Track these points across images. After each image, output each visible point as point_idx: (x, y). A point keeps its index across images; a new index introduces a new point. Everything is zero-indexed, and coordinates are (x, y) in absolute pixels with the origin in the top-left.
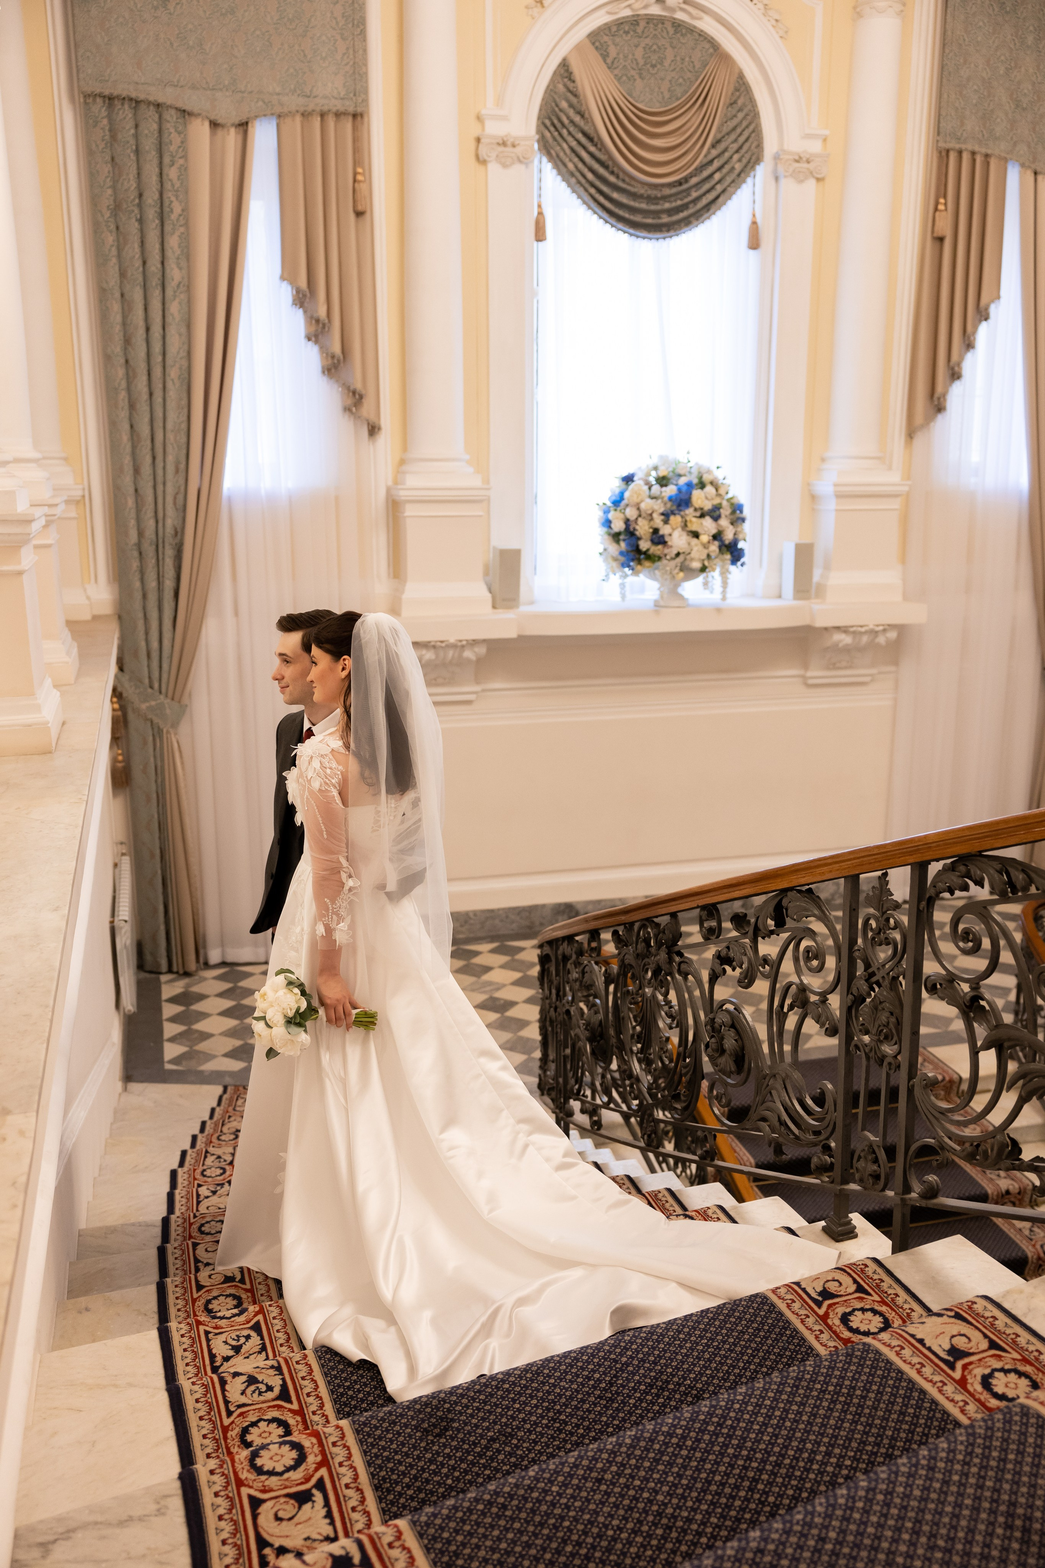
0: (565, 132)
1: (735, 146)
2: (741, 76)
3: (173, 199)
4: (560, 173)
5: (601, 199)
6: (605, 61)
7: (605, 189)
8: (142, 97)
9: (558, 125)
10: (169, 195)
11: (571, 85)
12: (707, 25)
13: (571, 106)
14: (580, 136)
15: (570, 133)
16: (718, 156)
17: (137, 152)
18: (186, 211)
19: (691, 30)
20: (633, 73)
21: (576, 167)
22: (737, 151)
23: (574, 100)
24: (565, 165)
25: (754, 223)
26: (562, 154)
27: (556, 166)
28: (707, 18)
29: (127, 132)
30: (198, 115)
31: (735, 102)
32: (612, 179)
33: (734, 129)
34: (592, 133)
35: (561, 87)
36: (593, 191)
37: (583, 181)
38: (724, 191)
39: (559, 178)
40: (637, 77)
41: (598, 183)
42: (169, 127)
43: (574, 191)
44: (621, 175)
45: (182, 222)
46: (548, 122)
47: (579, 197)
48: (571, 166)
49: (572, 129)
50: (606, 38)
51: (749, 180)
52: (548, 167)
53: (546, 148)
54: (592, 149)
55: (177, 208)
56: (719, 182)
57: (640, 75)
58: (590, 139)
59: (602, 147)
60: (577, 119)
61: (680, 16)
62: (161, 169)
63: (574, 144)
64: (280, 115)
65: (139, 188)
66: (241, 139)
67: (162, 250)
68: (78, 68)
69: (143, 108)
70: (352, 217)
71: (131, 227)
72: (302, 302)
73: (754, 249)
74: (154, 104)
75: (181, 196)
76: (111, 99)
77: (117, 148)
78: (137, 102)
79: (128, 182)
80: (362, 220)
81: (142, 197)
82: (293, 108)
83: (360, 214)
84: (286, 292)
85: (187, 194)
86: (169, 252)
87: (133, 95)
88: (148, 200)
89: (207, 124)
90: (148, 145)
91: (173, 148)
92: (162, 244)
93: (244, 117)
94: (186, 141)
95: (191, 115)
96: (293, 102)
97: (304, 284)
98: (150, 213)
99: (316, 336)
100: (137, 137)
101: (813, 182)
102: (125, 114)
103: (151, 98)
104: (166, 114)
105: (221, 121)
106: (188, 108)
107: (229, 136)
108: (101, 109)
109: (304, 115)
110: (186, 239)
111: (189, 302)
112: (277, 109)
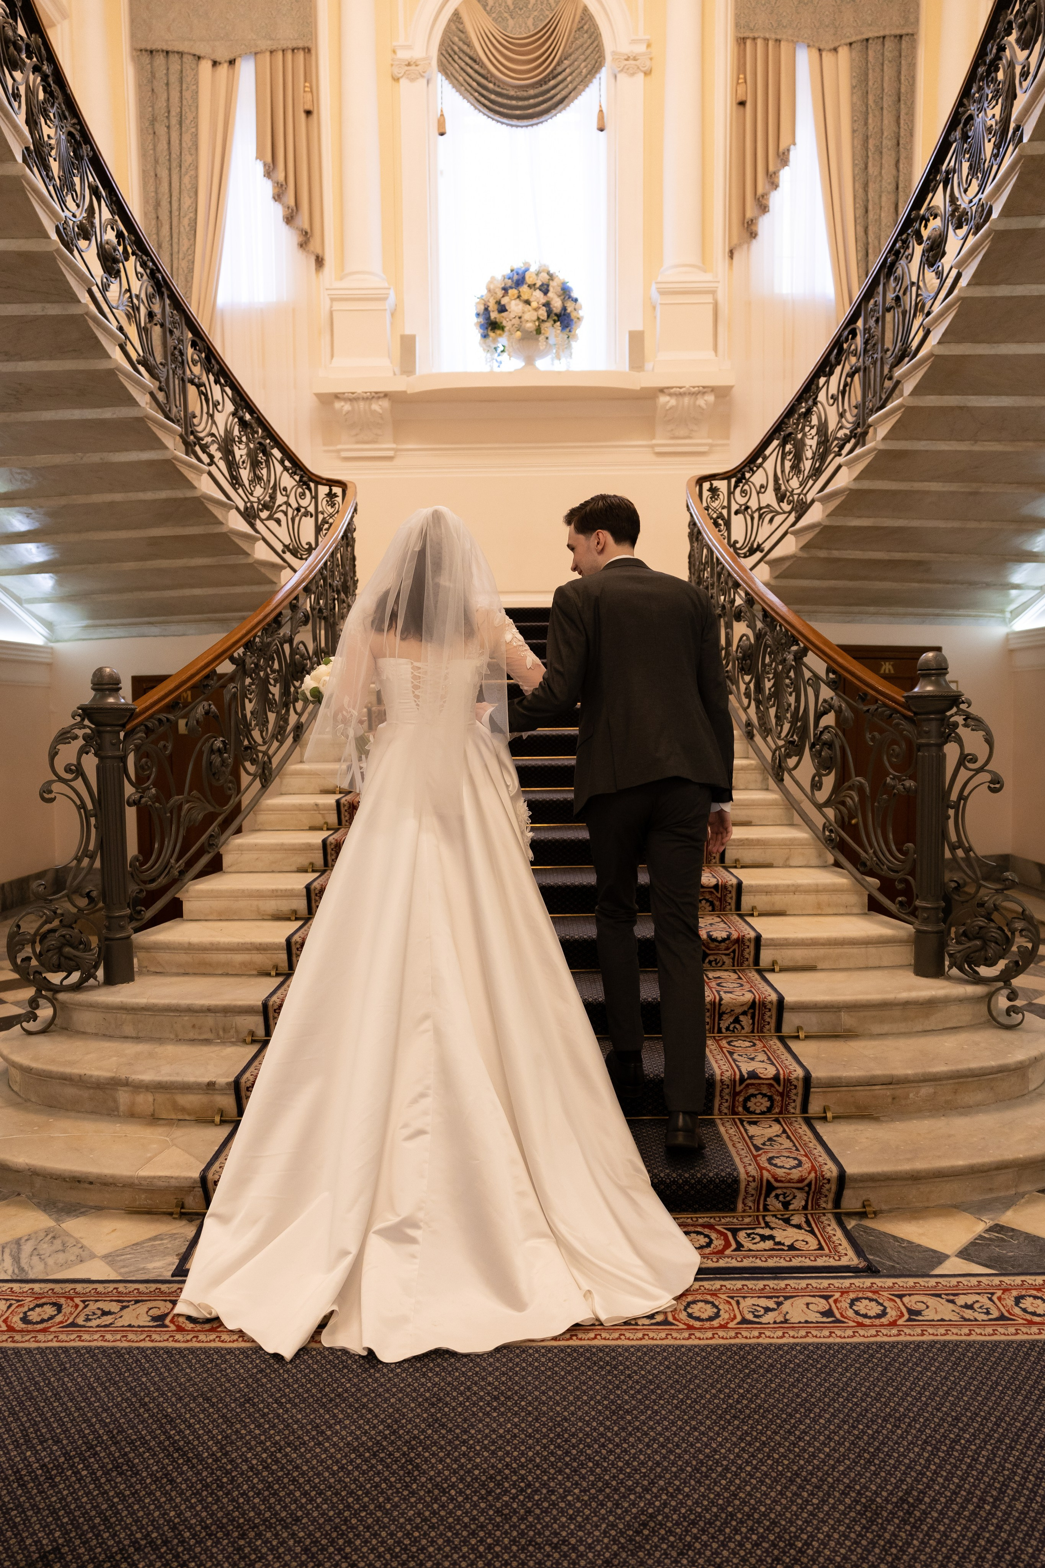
0: (456, 58)
1: (583, 57)
2: (586, 9)
3: (188, 111)
4: (454, 85)
5: (483, 100)
6: (485, 9)
7: (485, 92)
8: (169, 49)
9: (452, 54)
10: (186, 109)
11: (461, 27)
13: (461, 39)
14: (467, 60)
15: (460, 58)
16: (570, 65)
17: (167, 84)
18: (196, 118)
20: (506, 15)
21: (465, 80)
22: (584, 61)
23: (463, 36)
24: (457, 79)
25: (601, 112)
26: (454, 72)
27: (452, 82)
29: (161, 73)
30: (204, 58)
32: (490, 86)
33: (582, 45)
34: (474, 57)
35: (454, 27)
36: (476, 94)
37: (470, 90)
38: (574, 89)
39: (454, 89)
41: (480, 89)
42: (187, 67)
43: (464, 97)
44: (497, 82)
45: (193, 124)
46: (445, 53)
47: (468, 101)
48: (461, 80)
49: (462, 55)
51: (596, 81)
52: (446, 83)
53: (443, 69)
55: (190, 116)
56: (571, 82)
58: (475, 62)
59: (484, 66)
60: (465, 49)
62: (181, 93)
63: (463, 65)
64: (256, 54)
65: (168, 106)
66: (231, 71)
67: (181, 144)
68: (133, 36)
69: (171, 55)
70: (303, 115)
71: (162, 130)
72: (269, 173)
73: (602, 130)
74: (178, 53)
75: (193, 109)
76: (151, 52)
77: (155, 83)
78: (167, 52)
79: (161, 103)
80: (310, 118)
81: (169, 112)
82: (264, 48)
83: (308, 113)
84: (259, 168)
85: (197, 107)
86: (184, 145)
87: (165, 48)
88: (173, 113)
89: (210, 63)
90: (174, 79)
91: (188, 79)
92: (181, 140)
93: (232, 57)
94: (197, 74)
95: (199, 58)
96: (265, 44)
97: (269, 159)
98: (174, 121)
99: (279, 196)
100: (167, 74)
101: (641, 75)
102: (160, 59)
103: (176, 49)
104: (185, 56)
105: (218, 60)
106: (197, 53)
107: (224, 69)
108: (146, 59)
109: (271, 52)
110: (196, 136)
111: (197, 177)
112: (253, 50)
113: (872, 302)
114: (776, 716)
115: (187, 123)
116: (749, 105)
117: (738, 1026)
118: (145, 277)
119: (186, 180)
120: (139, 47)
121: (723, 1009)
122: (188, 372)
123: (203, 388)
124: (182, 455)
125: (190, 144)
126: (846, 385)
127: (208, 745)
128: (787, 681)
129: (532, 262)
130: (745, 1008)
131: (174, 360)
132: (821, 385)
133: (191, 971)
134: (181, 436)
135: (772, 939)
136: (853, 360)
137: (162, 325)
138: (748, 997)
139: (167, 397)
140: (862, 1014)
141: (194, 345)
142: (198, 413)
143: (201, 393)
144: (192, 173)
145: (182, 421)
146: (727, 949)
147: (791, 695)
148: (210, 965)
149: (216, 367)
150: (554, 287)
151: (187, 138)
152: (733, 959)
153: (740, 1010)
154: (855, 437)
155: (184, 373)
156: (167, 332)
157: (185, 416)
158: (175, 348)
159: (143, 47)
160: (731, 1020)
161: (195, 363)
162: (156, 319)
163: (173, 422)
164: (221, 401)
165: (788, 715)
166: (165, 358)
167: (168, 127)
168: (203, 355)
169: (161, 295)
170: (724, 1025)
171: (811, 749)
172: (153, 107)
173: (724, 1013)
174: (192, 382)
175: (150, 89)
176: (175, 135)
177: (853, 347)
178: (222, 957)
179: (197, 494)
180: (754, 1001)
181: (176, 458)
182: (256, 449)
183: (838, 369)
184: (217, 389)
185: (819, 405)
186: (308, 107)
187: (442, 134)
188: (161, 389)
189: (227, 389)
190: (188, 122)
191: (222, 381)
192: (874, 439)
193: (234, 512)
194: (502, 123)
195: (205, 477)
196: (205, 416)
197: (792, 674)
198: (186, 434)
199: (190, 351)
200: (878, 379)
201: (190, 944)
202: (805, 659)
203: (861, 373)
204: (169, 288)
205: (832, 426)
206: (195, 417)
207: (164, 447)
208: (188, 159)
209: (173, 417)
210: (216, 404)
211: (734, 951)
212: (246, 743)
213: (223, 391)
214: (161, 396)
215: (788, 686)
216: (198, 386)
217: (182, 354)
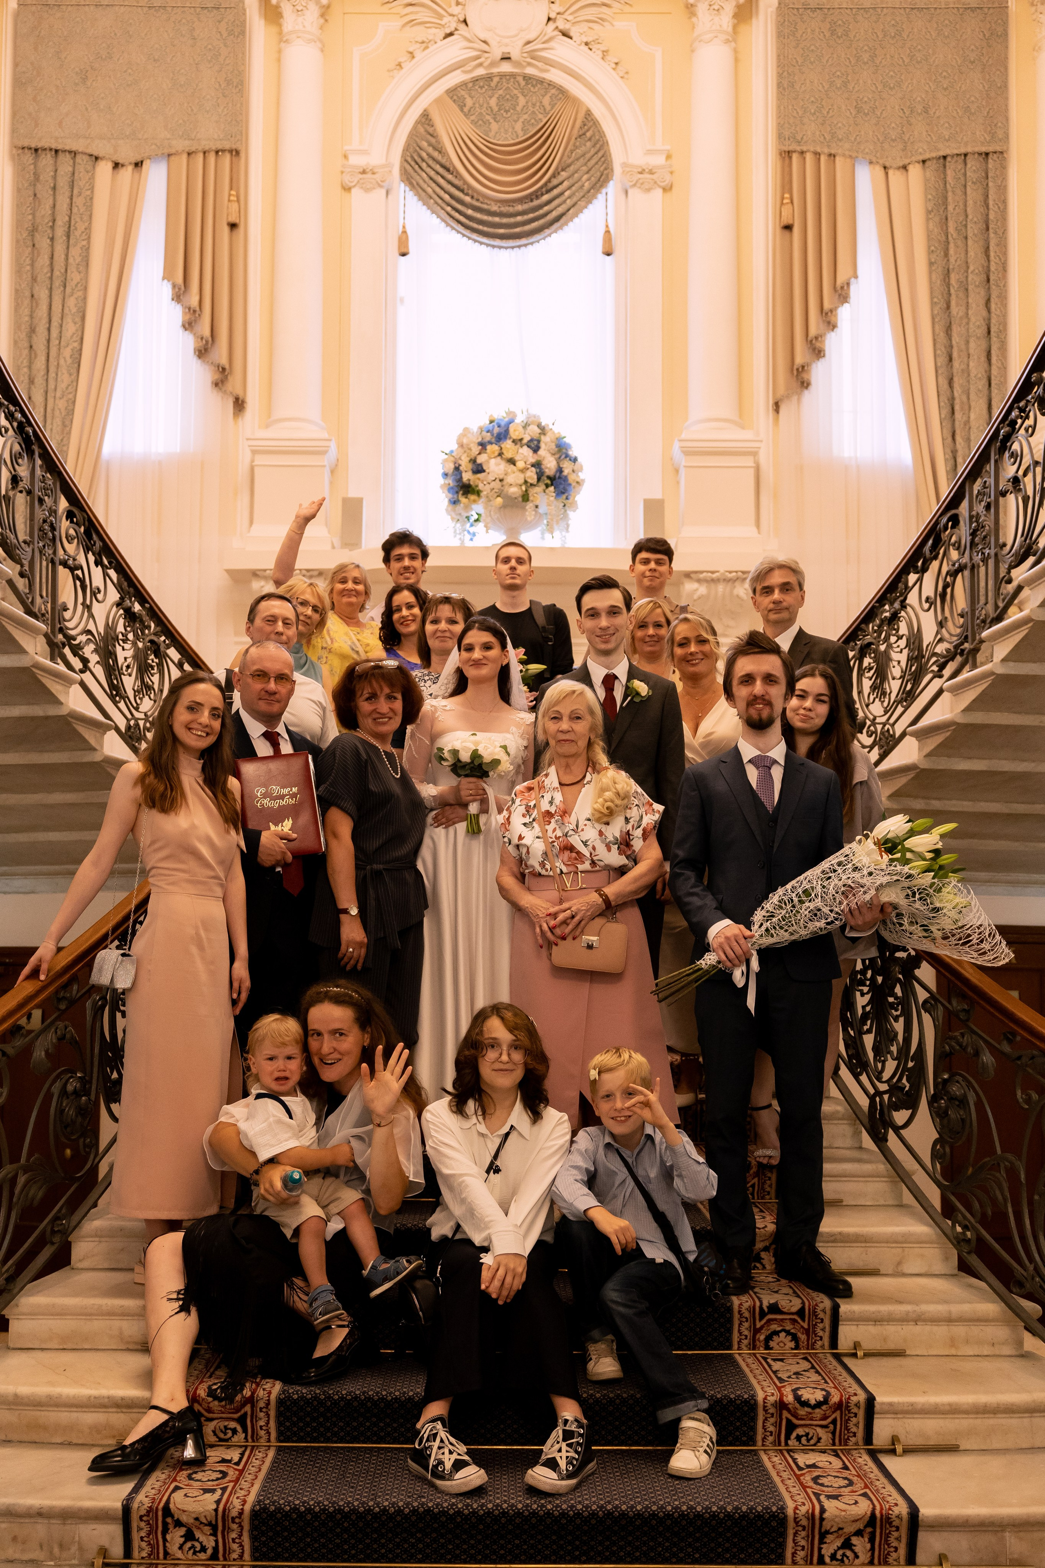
0: (424, 165)
1: (585, 168)
2: (589, 114)
3: (78, 220)
4: (420, 198)
5: (457, 215)
6: (462, 110)
7: (459, 207)
8: (59, 147)
9: (419, 160)
10: (75, 218)
11: (431, 130)
12: (555, 76)
13: (430, 145)
14: (438, 168)
15: (429, 166)
16: (568, 178)
17: (54, 188)
18: (88, 230)
19: (541, 81)
20: (488, 117)
21: (434, 191)
22: (587, 172)
23: (433, 140)
24: (424, 191)
25: (608, 232)
26: (421, 182)
27: (417, 194)
28: (552, 69)
29: (47, 176)
30: (102, 159)
31: (584, 134)
32: (467, 199)
33: (583, 155)
34: (448, 164)
35: (422, 131)
36: (449, 209)
37: (440, 201)
38: (573, 206)
39: (420, 203)
40: (492, 121)
41: (454, 203)
42: (80, 168)
43: (433, 212)
44: (475, 195)
45: (84, 237)
46: (409, 159)
47: (438, 216)
48: (429, 190)
49: (431, 162)
50: (463, 93)
51: (601, 197)
52: (410, 195)
53: (407, 178)
54: (450, 177)
55: (81, 227)
56: (569, 197)
57: (495, 119)
58: (448, 170)
59: (458, 175)
60: (436, 154)
61: (530, 71)
62: (71, 199)
63: (432, 173)
64: (169, 155)
65: (53, 214)
66: (136, 175)
67: (67, 259)
68: (14, 131)
69: (61, 155)
70: (226, 229)
71: (43, 243)
72: (178, 296)
73: (608, 254)
74: (70, 152)
75: (85, 218)
76: (36, 150)
77: (39, 186)
78: (57, 151)
79: (45, 210)
80: (235, 232)
81: (54, 221)
82: (180, 149)
83: (233, 226)
84: (167, 290)
85: (91, 216)
86: (71, 260)
87: (54, 146)
88: (59, 223)
89: (110, 165)
90: (63, 183)
91: (80, 183)
92: (67, 255)
93: (139, 159)
94: (92, 178)
95: (97, 158)
96: (180, 145)
97: (180, 280)
98: (60, 232)
99: (190, 324)
100: (55, 178)
101: (659, 191)
102: (47, 160)
103: (67, 148)
104: (79, 158)
105: (121, 161)
106: (95, 153)
107: (127, 173)
108: (28, 157)
109: (189, 154)
110: (86, 252)
111: (85, 299)
112: (166, 151)
113: (979, 482)
114: (876, 1049)
115: (76, 234)
116: (796, 230)
117: (849, 1553)
118: (11, 432)
119: (71, 302)
120: (20, 144)
121: (826, 1525)
122: (61, 552)
123: (79, 572)
124: (48, 663)
125: (78, 259)
126: (945, 587)
127: (58, 1085)
128: (891, 1000)
129: (519, 413)
130: (860, 1525)
131: (43, 535)
132: (910, 584)
133: (15, 1437)
134: (46, 635)
135: (891, 1404)
136: (954, 555)
137: (29, 492)
138: (864, 1507)
139: (31, 586)
140: (1037, 1535)
141: (70, 515)
142: (71, 605)
143: (76, 578)
144: (80, 294)
145: (49, 616)
146: (824, 1418)
147: (896, 1019)
148: (45, 1428)
149: (99, 544)
150: (547, 443)
151: (75, 252)
152: (834, 1433)
153: (851, 1529)
154: (962, 654)
155: (55, 553)
156: (35, 500)
157: (53, 609)
158: (45, 521)
159: (26, 145)
160: (839, 1543)
161: (70, 539)
162: (21, 484)
163: (35, 616)
164: (102, 588)
165: (894, 1049)
166: (31, 535)
167: (52, 239)
168: (82, 529)
169: (31, 453)
170: (827, 1551)
171: (930, 1104)
172: (33, 215)
173: (827, 1532)
174: (65, 564)
175: (31, 193)
176: (60, 249)
177: (954, 539)
178: (64, 1417)
179: (64, 711)
180: (873, 1514)
181: (37, 665)
182: (146, 648)
183: (935, 565)
184: (97, 572)
185: (909, 609)
186: (233, 219)
187: (404, 255)
188: (22, 575)
189: (112, 573)
190: (78, 233)
191: (106, 562)
192: (990, 659)
193: (112, 735)
194: (481, 243)
195: (76, 689)
196: (80, 608)
197: (898, 990)
198: (53, 632)
199: (65, 524)
200: (991, 583)
201: (16, 1395)
202: (917, 972)
203: (967, 573)
204: (42, 446)
205: (929, 634)
206: (66, 609)
207: (22, 651)
208: (74, 277)
209: (36, 610)
210: (95, 593)
211: (834, 1422)
212: (115, 1075)
213: (106, 575)
214: (21, 584)
215: (892, 1006)
216: (72, 570)
217: (53, 528)
